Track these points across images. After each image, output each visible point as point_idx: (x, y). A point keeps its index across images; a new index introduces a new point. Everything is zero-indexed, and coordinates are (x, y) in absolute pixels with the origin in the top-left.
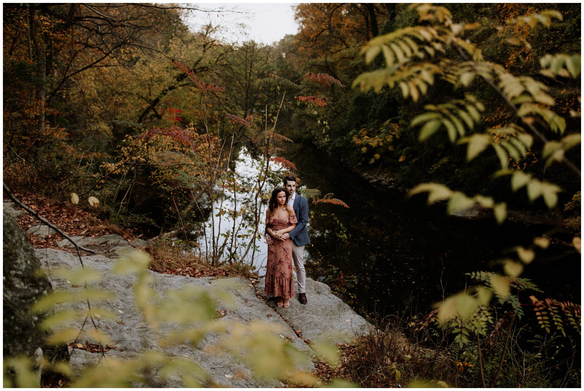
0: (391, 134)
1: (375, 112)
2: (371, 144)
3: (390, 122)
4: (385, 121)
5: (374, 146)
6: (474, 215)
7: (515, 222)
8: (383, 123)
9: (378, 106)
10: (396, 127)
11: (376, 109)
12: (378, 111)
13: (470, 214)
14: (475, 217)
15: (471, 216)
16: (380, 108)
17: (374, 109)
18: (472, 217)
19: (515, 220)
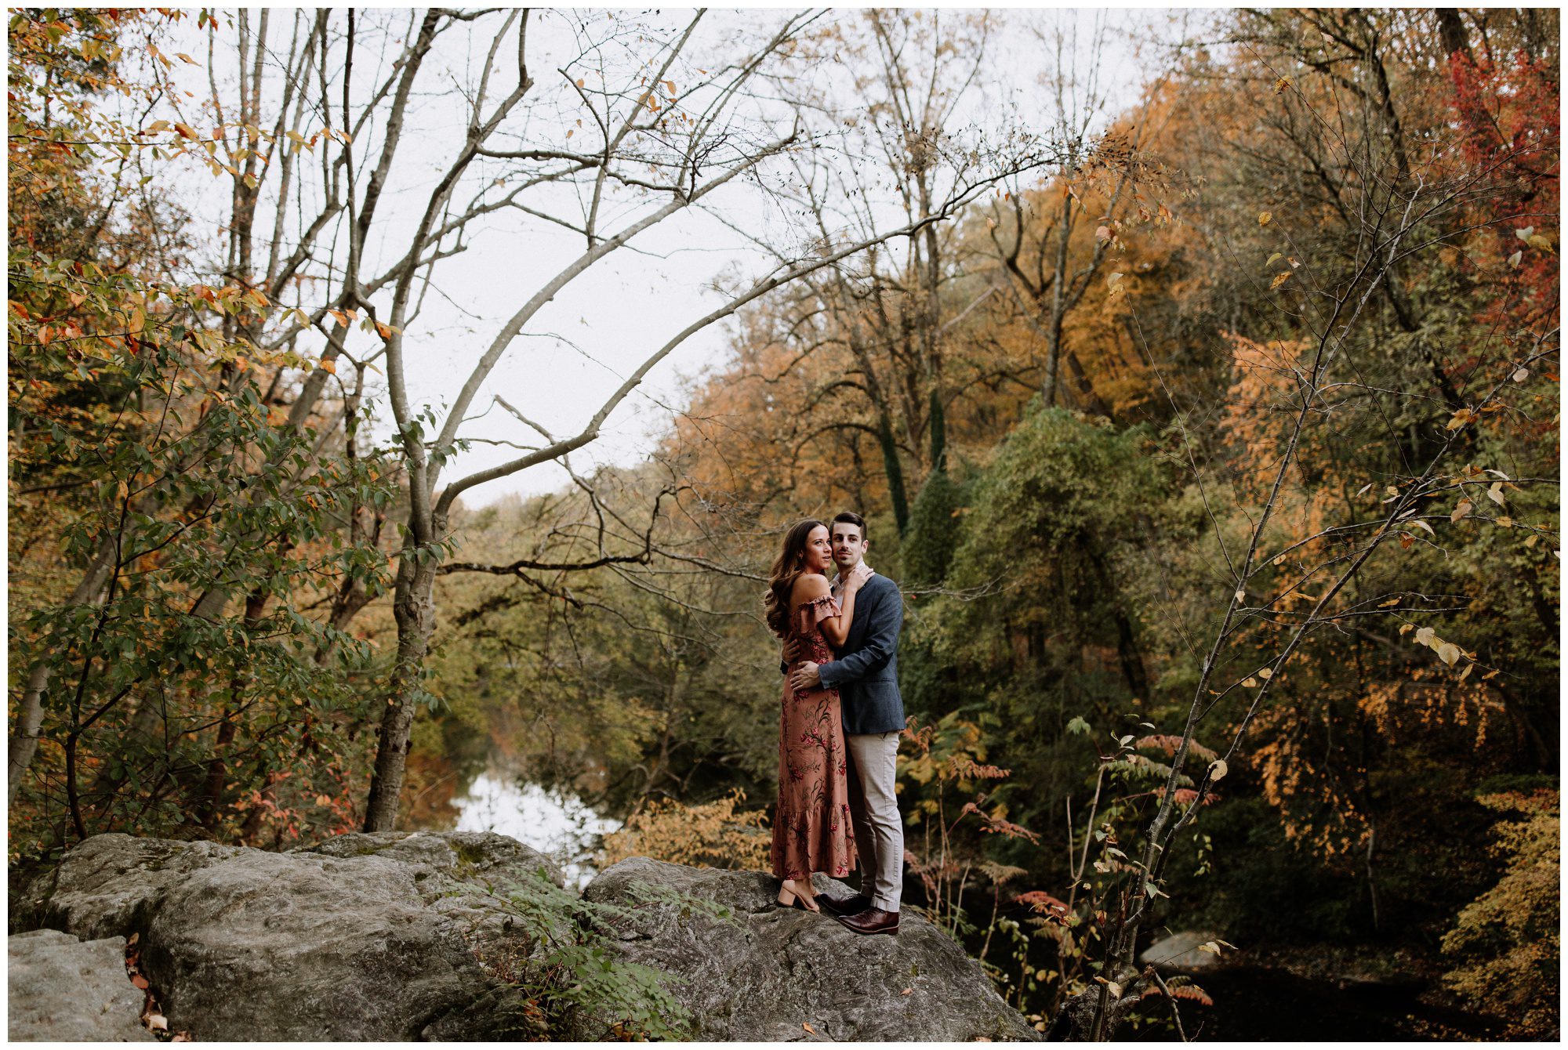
0: (966, 751)
1: (914, 692)
2: (913, 774)
3: (956, 720)
4: (943, 715)
5: (923, 781)
6: (1205, 963)
7: (1308, 976)
8: (936, 721)
9: (920, 677)
10: (972, 731)
11: (915, 684)
12: (919, 690)
13: (1195, 958)
14: (1207, 968)
15: (1197, 963)
16: (924, 681)
17: (908, 683)
18: (1201, 968)
19: (1305, 972)
